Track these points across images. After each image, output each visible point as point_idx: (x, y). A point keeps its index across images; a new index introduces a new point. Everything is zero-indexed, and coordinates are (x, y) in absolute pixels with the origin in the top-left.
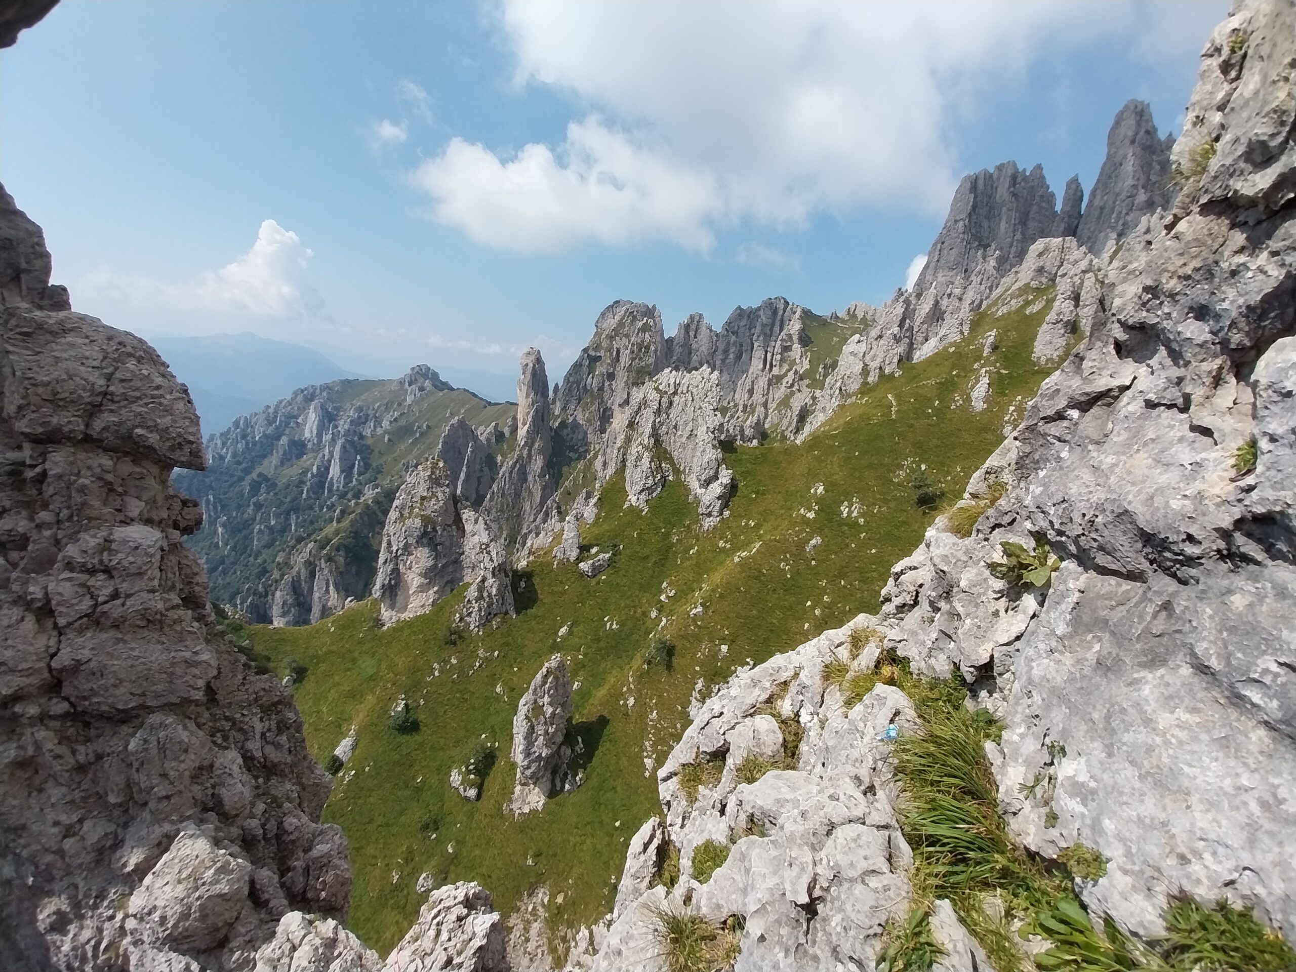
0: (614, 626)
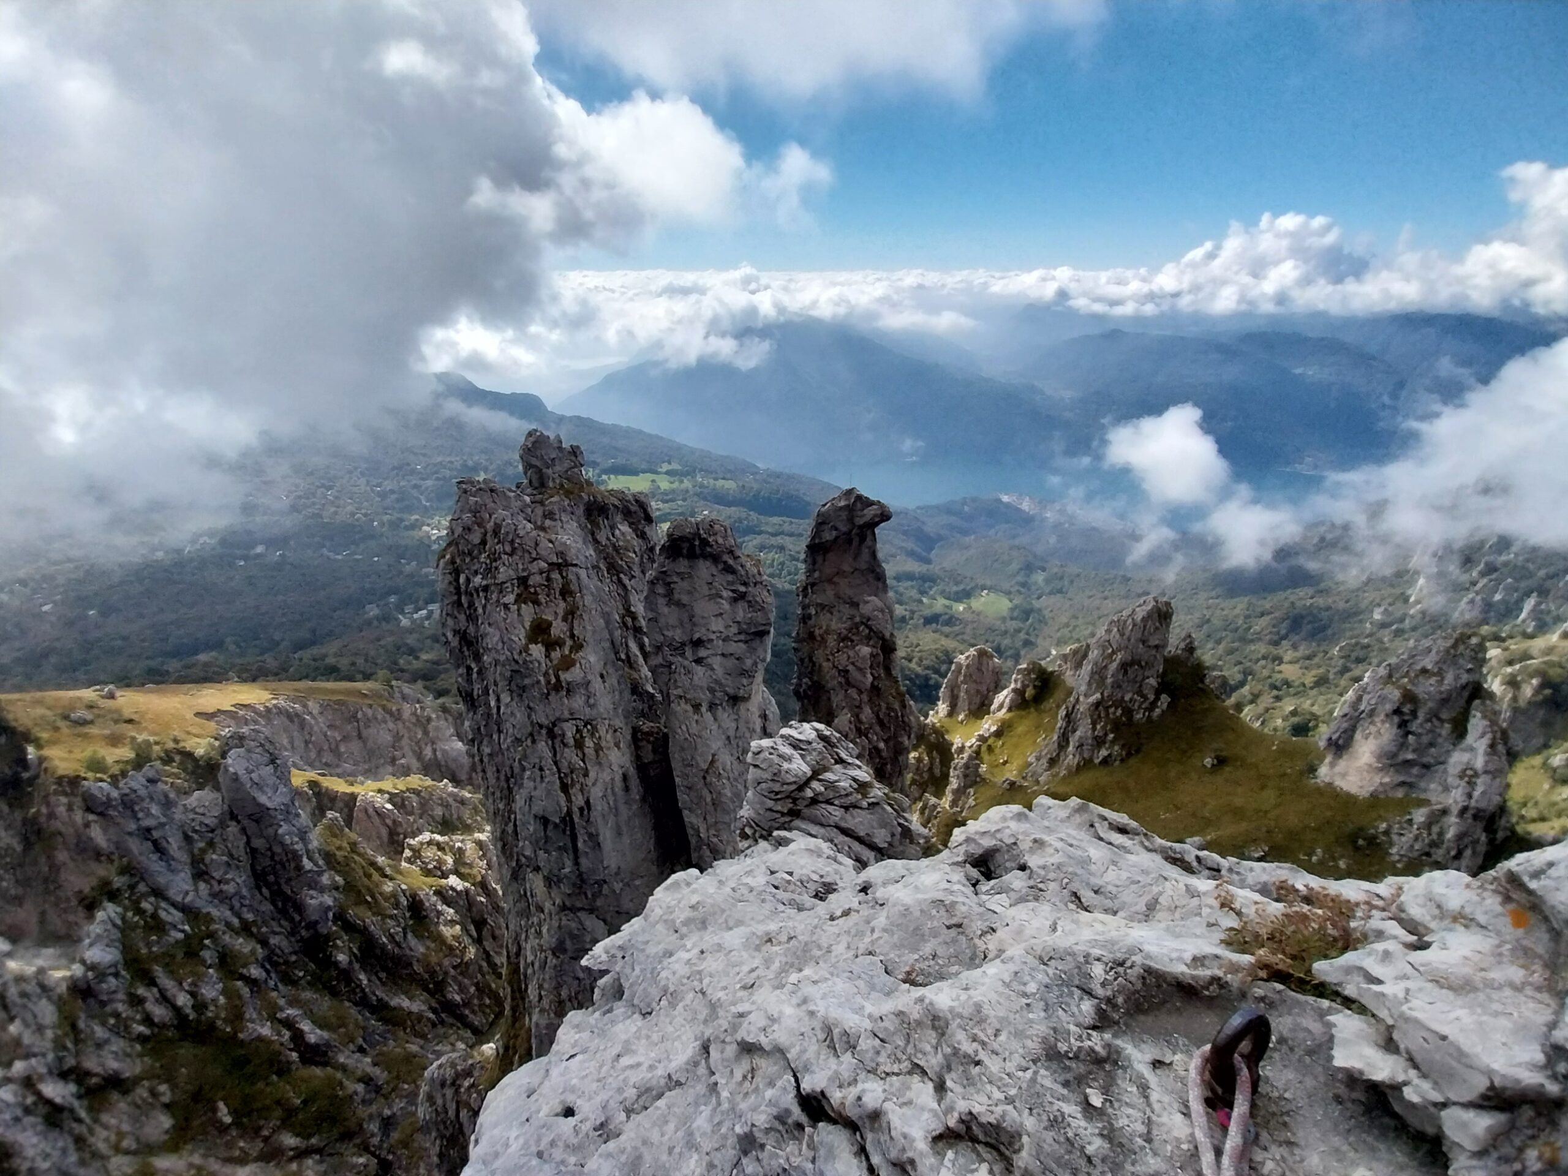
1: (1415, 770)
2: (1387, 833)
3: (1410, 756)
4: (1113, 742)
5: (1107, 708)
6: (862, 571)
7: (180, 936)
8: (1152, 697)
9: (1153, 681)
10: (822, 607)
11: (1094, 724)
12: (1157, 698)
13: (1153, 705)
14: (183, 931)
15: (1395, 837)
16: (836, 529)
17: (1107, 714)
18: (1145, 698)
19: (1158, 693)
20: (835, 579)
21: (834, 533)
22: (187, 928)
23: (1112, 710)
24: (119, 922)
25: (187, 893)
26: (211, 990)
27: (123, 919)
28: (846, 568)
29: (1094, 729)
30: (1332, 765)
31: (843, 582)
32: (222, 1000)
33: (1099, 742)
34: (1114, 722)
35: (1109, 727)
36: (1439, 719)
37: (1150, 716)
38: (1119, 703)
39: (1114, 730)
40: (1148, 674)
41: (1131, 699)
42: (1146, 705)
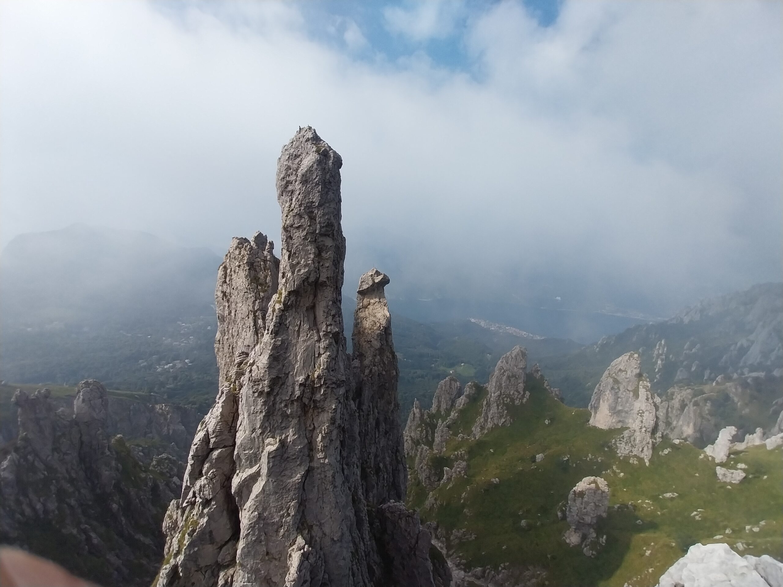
0: (697, 517)
1: (623, 415)
2: (615, 444)
3: (620, 408)
4: (506, 416)
5: (503, 399)
7: (42, 476)
8: (522, 393)
9: (522, 385)
11: (498, 406)
12: (524, 394)
13: (523, 396)
14: (43, 474)
15: (618, 445)
17: (504, 401)
18: (519, 393)
19: (524, 391)
21: (367, 286)
22: (46, 473)
23: (505, 399)
24: (17, 462)
25: (48, 456)
26: (52, 506)
27: (19, 462)
29: (498, 409)
30: (594, 417)
32: (57, 512)
33: (501, 415)
34: (507, 405)
35: (505, 408)
36: (628, 390)
37: (522, 402)
38: (508, 396)
39: (507, 409)
40: (519, 381)
41: (513, 393)
42: (519, 396)
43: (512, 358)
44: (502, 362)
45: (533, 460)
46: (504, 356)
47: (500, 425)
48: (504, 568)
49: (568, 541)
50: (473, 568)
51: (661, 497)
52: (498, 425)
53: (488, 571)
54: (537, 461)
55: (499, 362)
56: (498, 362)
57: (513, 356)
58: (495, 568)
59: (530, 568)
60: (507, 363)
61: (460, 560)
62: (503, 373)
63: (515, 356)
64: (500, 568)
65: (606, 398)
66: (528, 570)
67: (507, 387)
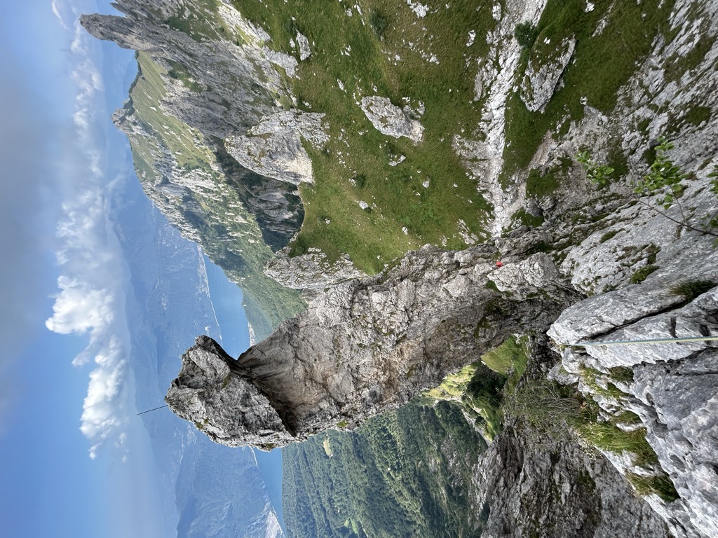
0: (349, 49)
1: (291, 146)
2: (320, 145)
3: (286, 149)
4: (341, 260)
5: (327, 269)
6: (296, 349)
8: (312, 255)
9: (305, 257)
10: (357, 381)
11: (336, 271)
12: (311, 252)
13: (315, 253)
15: (320, 142)
16: (247, 396)
17: (329, 267)
18: (313, 257)
19: (309, 253)
20: (319, 379)
21: (255, 397)
23: (326, 266)
28: (300, 371)
29: (339, 270)
30: (305, 177)
31: (319, 369)
33: (343, 265)
34: (331, 264)
35: (334, 264)
36: (266, 142)
37: (321, 252)
38: (322, 265)
39: (335, 262)
40: (302, 260)
41: (317, 261)
42: (317, 255)
43: (281, 273)
44: (290, 284)
45: (368, 210)
46: (282, 284)
47: (352, 263)
48: (472, 174)
49: (421, 135)
50: (487, 203)
51: (346, 91)
52: (353, 265)
53: (482, 188)
54: (367, 206)
55: (292, 287)
56: (291, 289)
57: (278, 273)
58: (476, 182)
59: (458, 153)
60: (289, 277)
61: (488, 218)
62: (301, 278)
63: (278, 271)
64: (474, 178)
65: (282, 165)
66: (461, 155)
67: (314, 269)
